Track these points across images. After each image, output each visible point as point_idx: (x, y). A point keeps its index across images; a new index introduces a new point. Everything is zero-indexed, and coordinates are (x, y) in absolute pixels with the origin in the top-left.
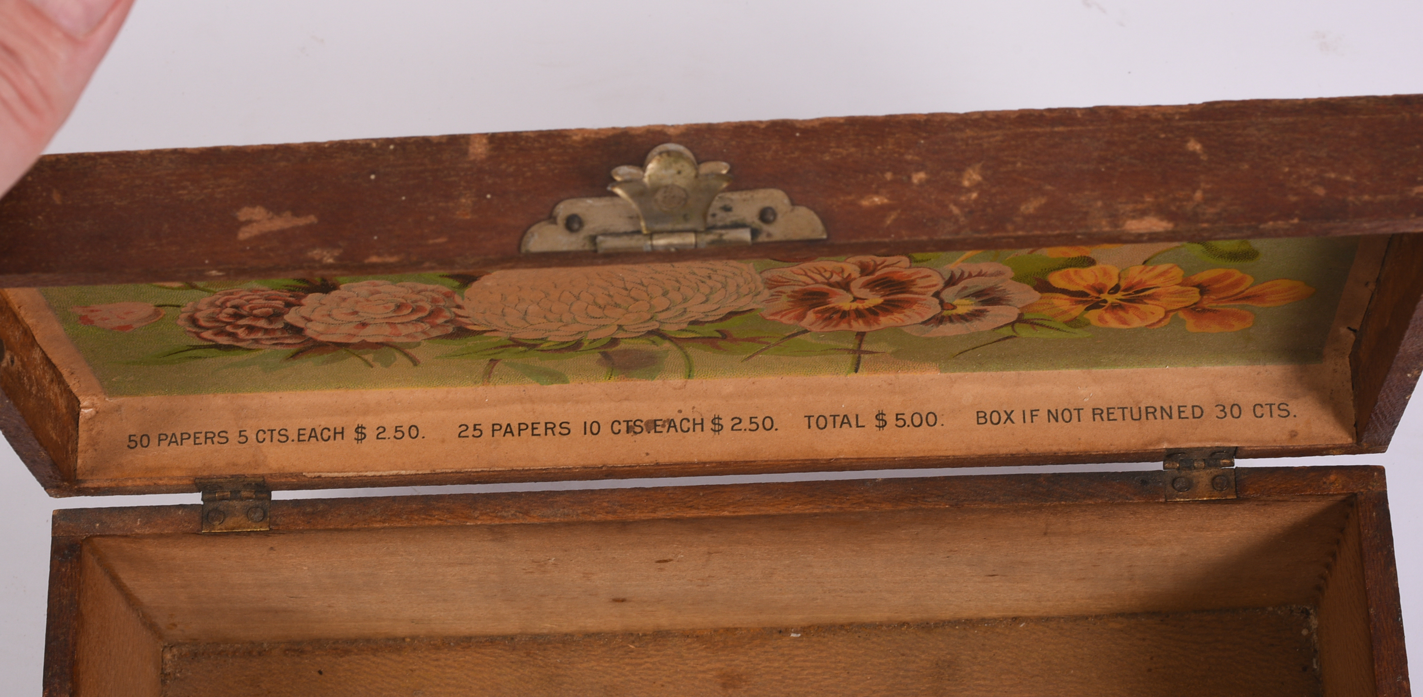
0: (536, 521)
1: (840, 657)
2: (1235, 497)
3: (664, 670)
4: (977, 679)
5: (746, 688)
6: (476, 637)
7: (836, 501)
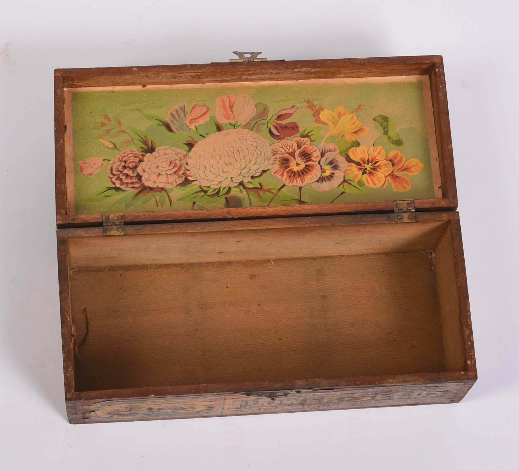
0: (206, 231)
1: (287, 269)
2: (415, 221)
3: (231, 274)
4: (330, 275)
5: (257, 279)
6: (170, 264)
7: (297, 224)
